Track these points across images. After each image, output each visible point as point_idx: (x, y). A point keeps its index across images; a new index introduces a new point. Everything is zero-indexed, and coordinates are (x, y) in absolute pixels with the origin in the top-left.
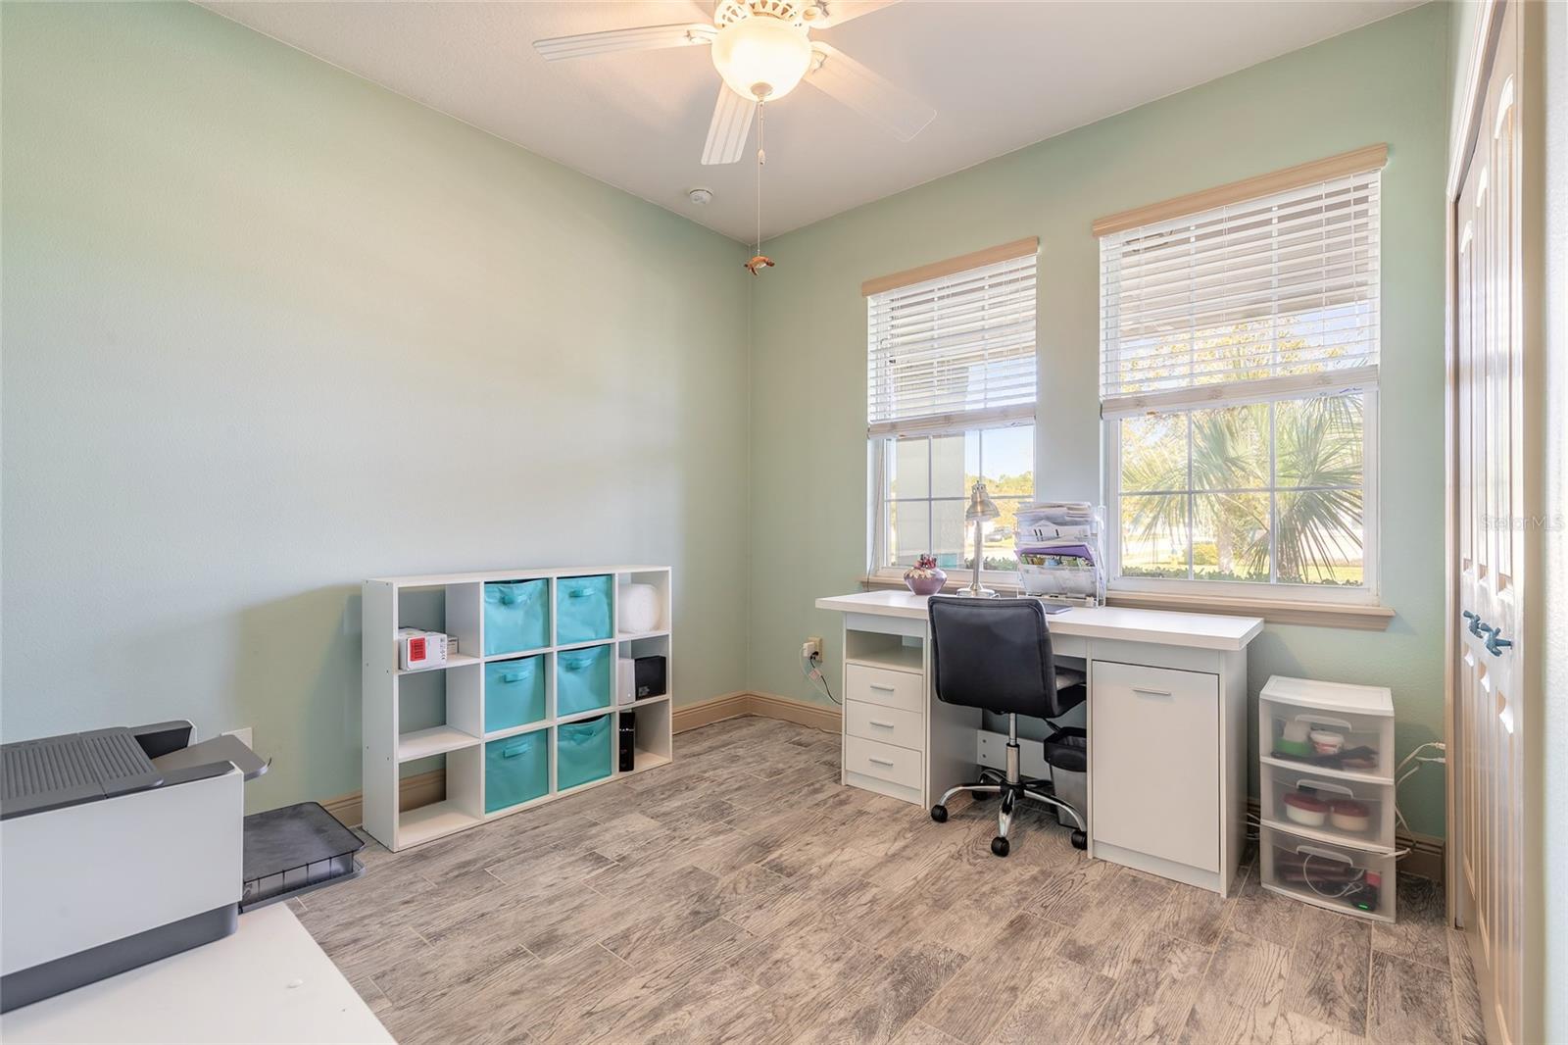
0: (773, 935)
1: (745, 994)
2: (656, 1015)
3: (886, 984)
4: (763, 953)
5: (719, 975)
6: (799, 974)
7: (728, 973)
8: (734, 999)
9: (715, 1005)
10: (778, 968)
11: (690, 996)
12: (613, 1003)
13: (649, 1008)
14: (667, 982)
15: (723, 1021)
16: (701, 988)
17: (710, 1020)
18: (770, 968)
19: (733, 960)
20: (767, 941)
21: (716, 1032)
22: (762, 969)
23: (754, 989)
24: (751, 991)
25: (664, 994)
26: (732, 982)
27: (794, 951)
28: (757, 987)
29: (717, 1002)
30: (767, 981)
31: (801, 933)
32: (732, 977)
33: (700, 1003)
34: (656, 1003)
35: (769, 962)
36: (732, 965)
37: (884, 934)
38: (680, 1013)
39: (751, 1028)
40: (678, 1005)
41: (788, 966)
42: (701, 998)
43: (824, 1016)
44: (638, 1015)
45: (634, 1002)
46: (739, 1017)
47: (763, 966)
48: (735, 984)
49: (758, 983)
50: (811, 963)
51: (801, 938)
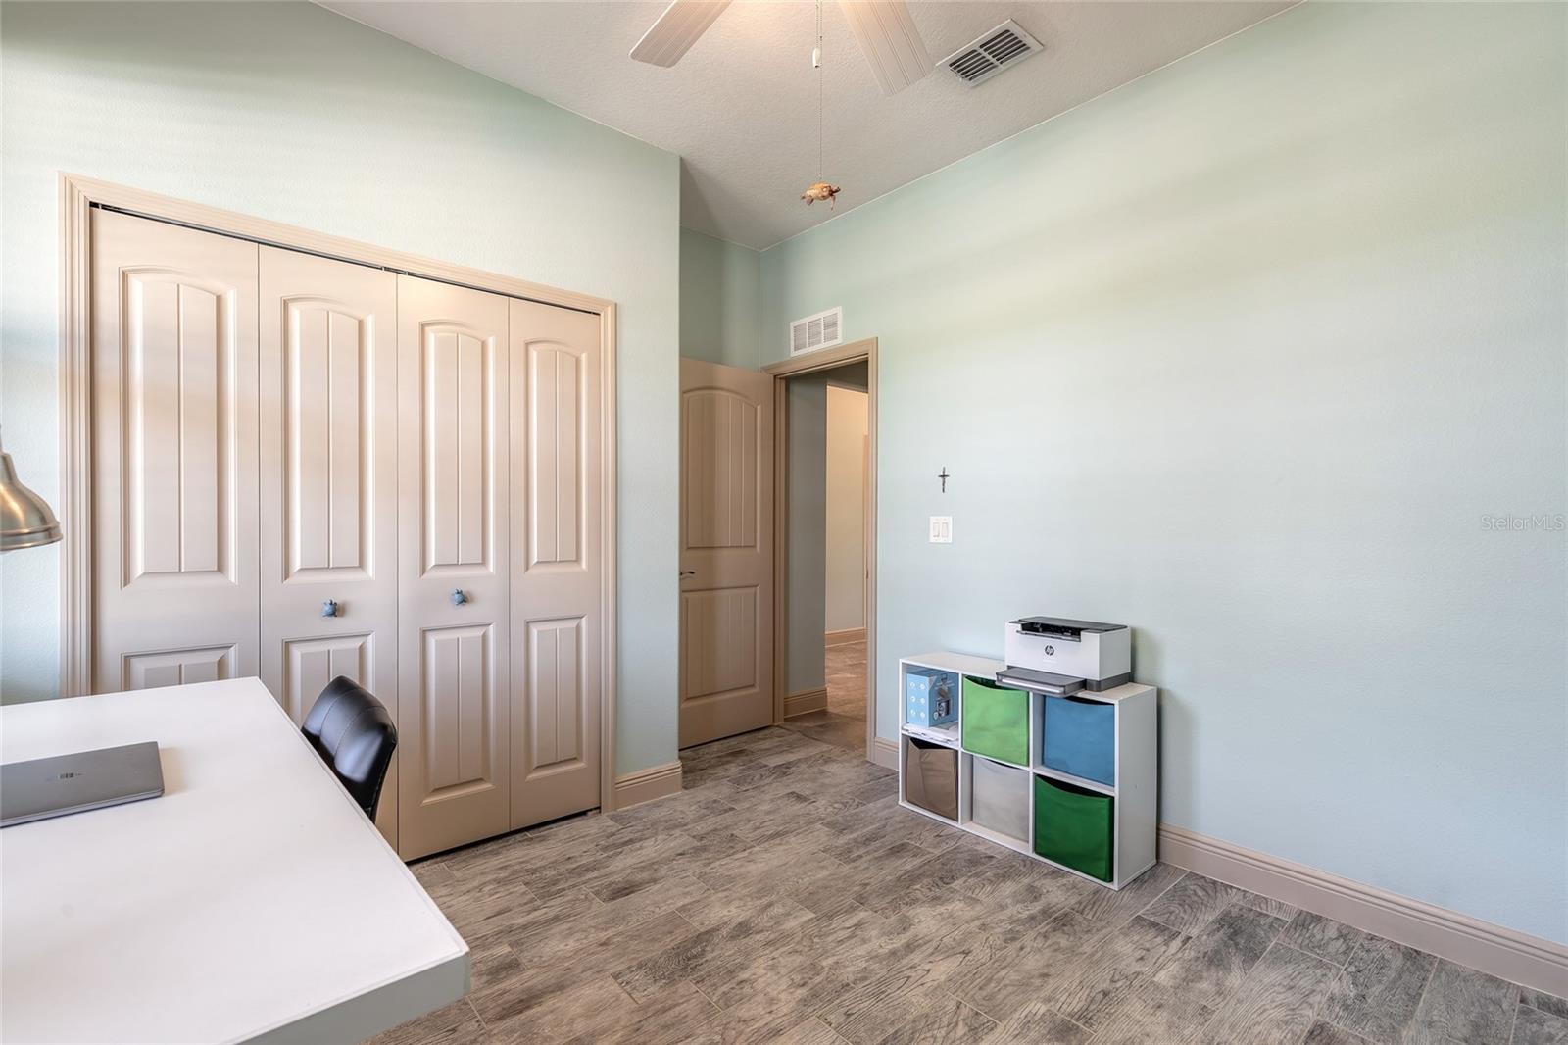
0: (802, 1018)
1: (836, 958)
2: (910, 948)
3: (709, 956)
4: (815, 995)
5: (860, 976)
6: (783, 971)
7: (851, 978)
8: (845, 955)
9: (861, 951)
10: (803, 978)
11: (884, 959)
12: (949, 959)
13: (918, 952)
14: (908, 973)
15: (853, 941)
16: (876, 966)
17: (864, 941)
18: (811, 979)
19: (847, 991)
20: (809, 1010)
21: (858, 932)
22: (818, 979)
23: (827, 962)
24: (831, 960)
25: (908, 963)
26: (848, 969)
27: (783, 996)
28: (824, 963)
29: (860, 953)
30: (815, 968)
31: (769, 1018)
32: (848, 973)
33: (873, 954)
34: (912, 956)
35: (812, 986)
36: (848, 985)
37: (678, 1008)
38: (890, 947)
39: (832, 934)
40: (893, 953)
41: (792, 980)
42: (873, 957)
43: (772, 937)
44: (924, 948)
45: (931, 959)
46: (841, 942)
47: (817, 982)
48: (845, 966)
49: (823, 967)
50: (769, 981)
51: (771, 1012)
